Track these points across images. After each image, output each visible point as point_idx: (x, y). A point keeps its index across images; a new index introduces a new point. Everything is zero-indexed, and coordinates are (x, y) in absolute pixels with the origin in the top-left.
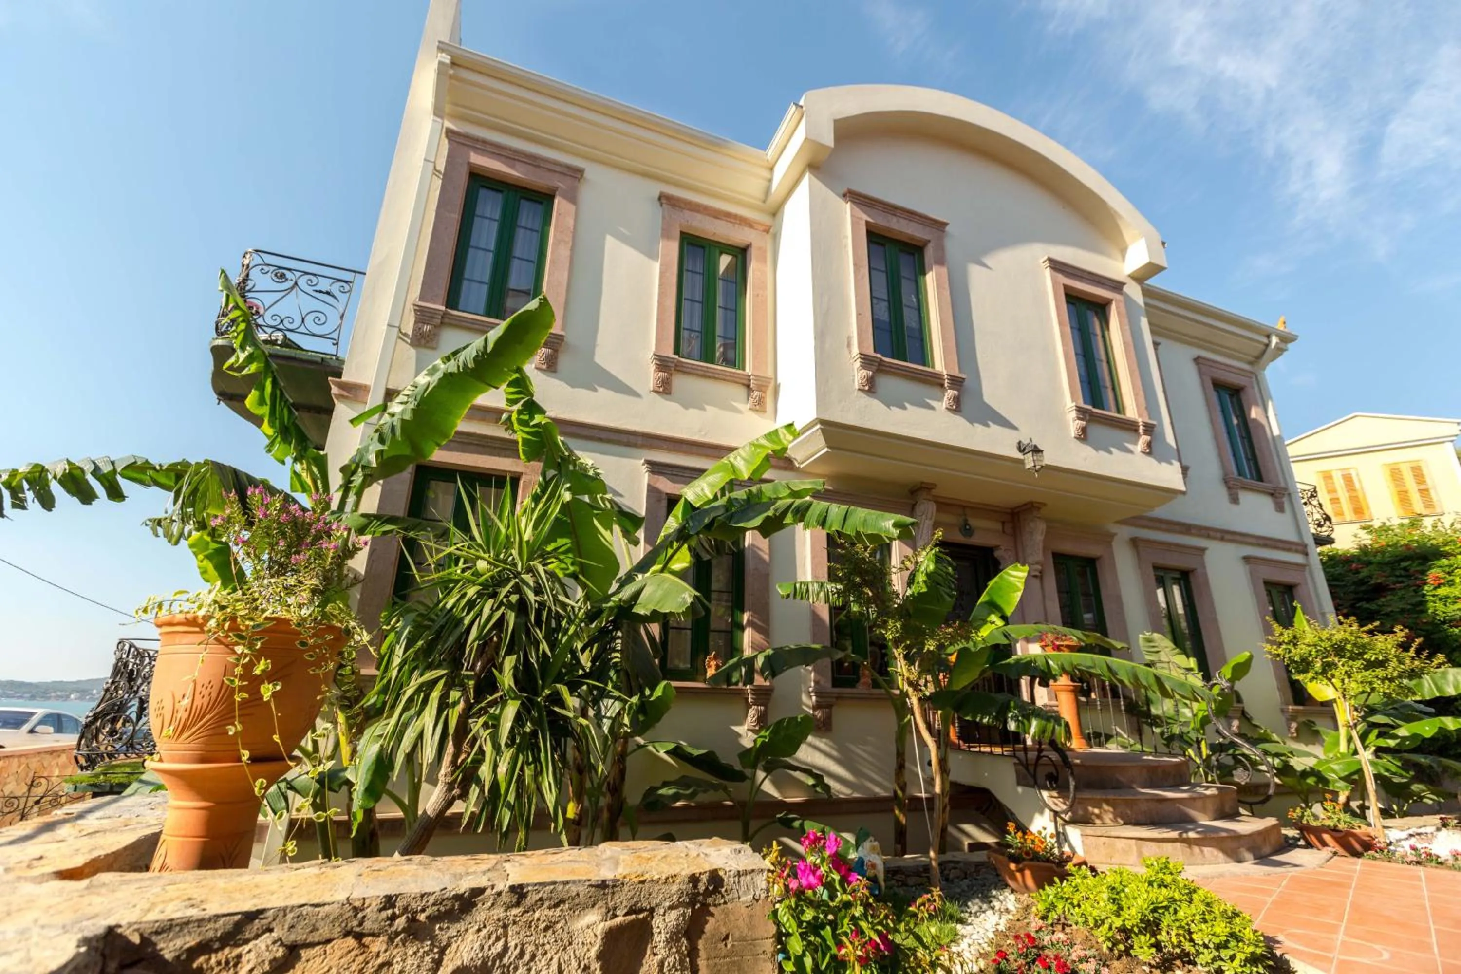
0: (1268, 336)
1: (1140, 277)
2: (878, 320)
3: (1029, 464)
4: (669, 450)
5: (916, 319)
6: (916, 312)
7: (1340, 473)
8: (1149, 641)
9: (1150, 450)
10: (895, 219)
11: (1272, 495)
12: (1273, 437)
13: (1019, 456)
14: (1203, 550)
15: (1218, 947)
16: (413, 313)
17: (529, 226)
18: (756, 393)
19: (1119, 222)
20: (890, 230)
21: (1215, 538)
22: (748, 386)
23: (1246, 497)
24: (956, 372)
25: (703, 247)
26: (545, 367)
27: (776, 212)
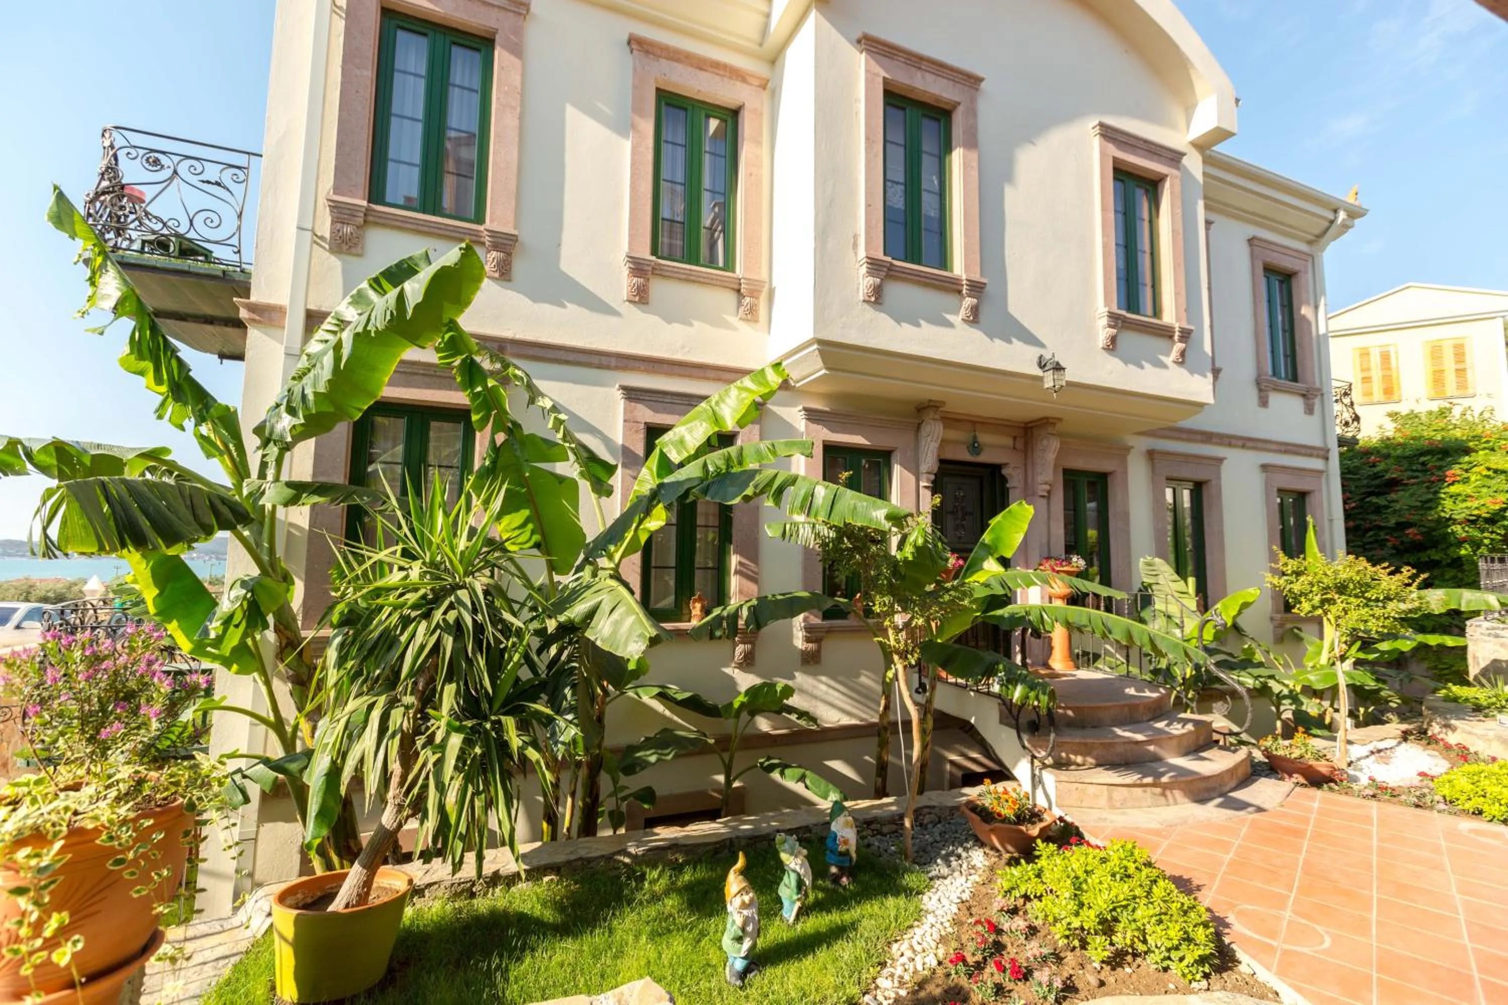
0: (1335, 211)
1: (1203, 146)
2: (892, 208)
3: (1048, 384)
4: (647, 371)
5: (936, 205)
6: (937, 198)
7: (1378, 350)
8: (1149, 564)
9: (1182, 360)
10: (919, 74)
11: (1304, 396)
12: (1318, 336)
13: (1038, 372)
14: (1220, 460)
15: (1169, 950)
16: (328, 209)
17: (466, 85)
18: (748, 299)
19: (1192, 72)
20: (913, 89)
21: (1235, 446)
22: (739, 291)
23: (1275, 399)
24: (976, 277)
25: (685, 109)
26: (497, 275)
27: (775, 60)
